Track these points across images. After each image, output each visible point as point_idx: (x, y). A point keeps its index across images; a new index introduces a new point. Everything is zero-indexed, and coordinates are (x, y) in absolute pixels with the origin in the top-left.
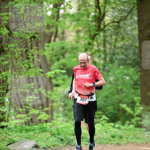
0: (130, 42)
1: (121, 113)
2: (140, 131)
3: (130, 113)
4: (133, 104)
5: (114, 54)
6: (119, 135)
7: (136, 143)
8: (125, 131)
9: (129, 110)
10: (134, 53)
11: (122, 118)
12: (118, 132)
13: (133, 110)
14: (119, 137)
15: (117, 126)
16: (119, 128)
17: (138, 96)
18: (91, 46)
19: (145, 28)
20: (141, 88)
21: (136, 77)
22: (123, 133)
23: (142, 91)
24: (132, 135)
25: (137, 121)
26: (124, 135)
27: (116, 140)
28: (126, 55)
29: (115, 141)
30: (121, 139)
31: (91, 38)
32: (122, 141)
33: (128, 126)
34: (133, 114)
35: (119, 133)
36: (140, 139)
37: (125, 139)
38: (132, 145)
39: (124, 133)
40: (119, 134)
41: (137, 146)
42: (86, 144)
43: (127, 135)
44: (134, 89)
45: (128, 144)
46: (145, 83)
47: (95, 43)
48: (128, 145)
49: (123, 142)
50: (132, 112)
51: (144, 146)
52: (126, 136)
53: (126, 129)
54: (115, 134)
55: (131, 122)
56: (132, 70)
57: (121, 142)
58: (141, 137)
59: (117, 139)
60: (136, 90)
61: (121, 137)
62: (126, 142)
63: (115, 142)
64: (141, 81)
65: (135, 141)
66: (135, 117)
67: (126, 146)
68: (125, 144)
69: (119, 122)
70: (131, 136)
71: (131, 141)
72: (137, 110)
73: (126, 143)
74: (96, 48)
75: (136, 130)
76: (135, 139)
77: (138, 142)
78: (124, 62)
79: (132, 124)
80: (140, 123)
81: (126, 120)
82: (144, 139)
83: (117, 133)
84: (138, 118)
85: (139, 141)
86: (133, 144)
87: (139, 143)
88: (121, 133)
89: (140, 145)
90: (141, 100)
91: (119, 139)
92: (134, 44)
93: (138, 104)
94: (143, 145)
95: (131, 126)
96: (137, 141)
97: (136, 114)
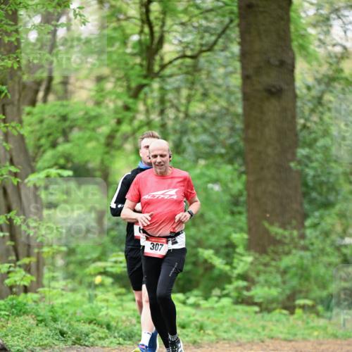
0: (223, 103)
1: (201, 270)
2: (246, 312)
3: (221, 271)
4: (230, 250)
5: (184, 132)
6: (196, 323)
7: (237, 341)
8: (212, 313)
9: (219, 263)
10: (233, 129)
11: (203, 283)
12: (194, 315)
13: (230, 263)
14: (197, 327)
15: (192, 300)
16: (196, 306)
17: (241, 230)
18: (130, 114)
19: (258, 70)
20: (248, 211)
21: (238, 186)
22: (205, 318)
23: (249, 219)
24: (227, 321)
25: (238, 289)
26: (207, 322)
27: (191, 334)
28: (212, 134)
29: (187, 336)
30: (202, 332)
31: (131, 93)
32: (203, 336)
33: (217, 302)
34: (229, 273)
35: (197, 317)
36: (246, 330)
37: (210, 332)
38: (227, 345)
39: (208, 318)
40: (197, 321)
41: (240, 348)
42: (119, 344)
43: (215, 322)
44: (233, 213)
45: (217, 342)
46: (257, 199)
47: (141, 107)
48: (218, 345)
49: (206, 338)
50: (227, 268)
51: (255, 347)
52: (214, 325)
53: (213, 308)
54: (187, 320)
55: (225, 292)
56: (226, 171)
57: (201, 340)
58: (248, 325)
59: (192, 332)
60: (238, 217)
61: (201, 328)
62: (213, 338)
63: (187, 339)
64: (249, 195)
65: (234, 336)
66: (233, 280)
67: (212, 347)
68: (210, 344)
69: (196, 292)
70: (226, 325)
71: (225, 336)
72: (238, 264)
73: (212, 342)
74: (141, 117)
75: (237, 310)
76: (233, 332)
77: (240, 338)
78: (208, 150)
79: (227, 295)
80: (245, 293)
81: (213, 288)
82: (256, 331)
83: (192, 318)
84: (242, 283)
85: (244, 337)
86: (229, 343)
87: (244, 341)
88: (202, 316)
89: (246, 347)
90: (249, 240)
91: (196, 331)
92: (232, 109)
93: (240, 250)
94: (252, 346)
95: (226, 301)
96: (239, 335)
97: (236, 272)
